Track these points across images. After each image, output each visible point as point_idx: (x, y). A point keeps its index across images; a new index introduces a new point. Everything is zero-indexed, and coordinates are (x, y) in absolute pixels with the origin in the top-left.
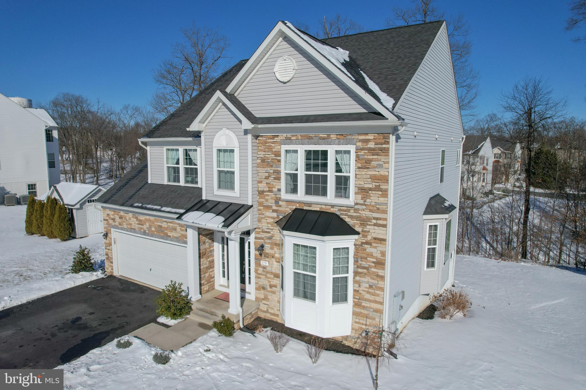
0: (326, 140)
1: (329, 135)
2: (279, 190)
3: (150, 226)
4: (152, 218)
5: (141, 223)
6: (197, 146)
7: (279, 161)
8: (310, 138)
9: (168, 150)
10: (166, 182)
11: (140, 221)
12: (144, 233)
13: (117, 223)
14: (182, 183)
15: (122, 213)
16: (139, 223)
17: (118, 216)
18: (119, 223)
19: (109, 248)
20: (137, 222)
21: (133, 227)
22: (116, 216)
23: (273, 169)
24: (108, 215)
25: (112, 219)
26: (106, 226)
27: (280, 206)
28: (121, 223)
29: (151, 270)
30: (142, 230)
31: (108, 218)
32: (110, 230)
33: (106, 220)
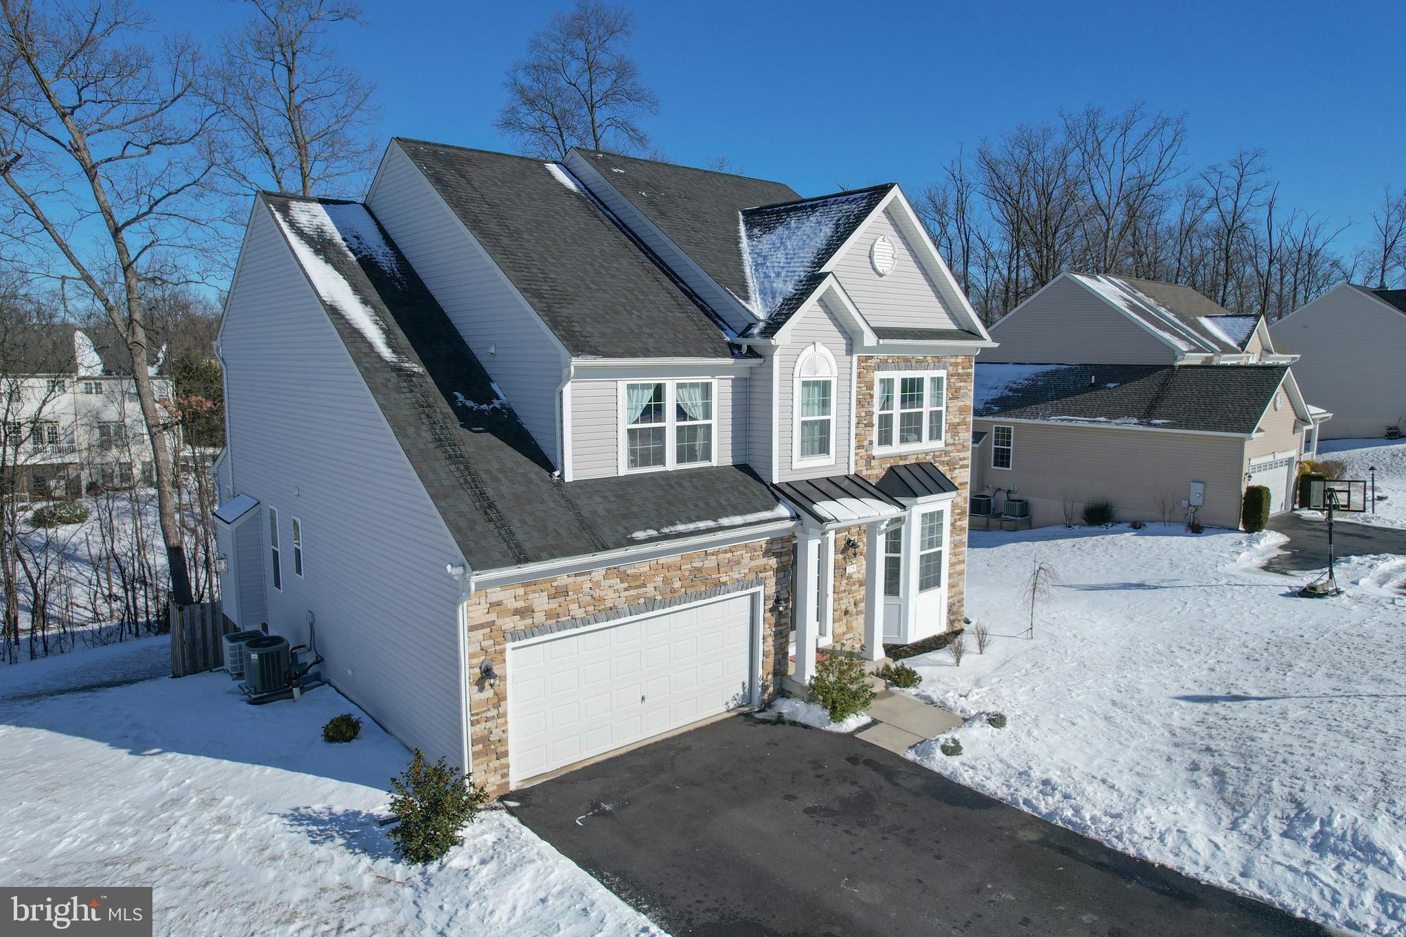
0: (921, 364)
1: (925, 357)
2: (871, 443)
3: (666, 581)
4: (674, 559)
5: (636, 582)
6: (713, 377)
7: (872, 396)
8: (907, 360)
9: (631, 387)
10: (624, 470)
11: (636, 577)
12: (651, 604)
13: (540, 617)
14: (671, 464)
15: (563, 580)
16: (633, 584)
17: (546, 593)
18: (549, 615)
19: (493, 712)
20: (626, 585)
21: (609, 604)
22: (537, 595)
23: (865, 409)
24: (499, 604)
25: (517, 612)
26: (485, 644)
27: (872, 468)
28: (560, 610)
29: (643, 699)
30: (642, 601)
31: (493, 617)
32: (502, 652)
33: (482, 626)
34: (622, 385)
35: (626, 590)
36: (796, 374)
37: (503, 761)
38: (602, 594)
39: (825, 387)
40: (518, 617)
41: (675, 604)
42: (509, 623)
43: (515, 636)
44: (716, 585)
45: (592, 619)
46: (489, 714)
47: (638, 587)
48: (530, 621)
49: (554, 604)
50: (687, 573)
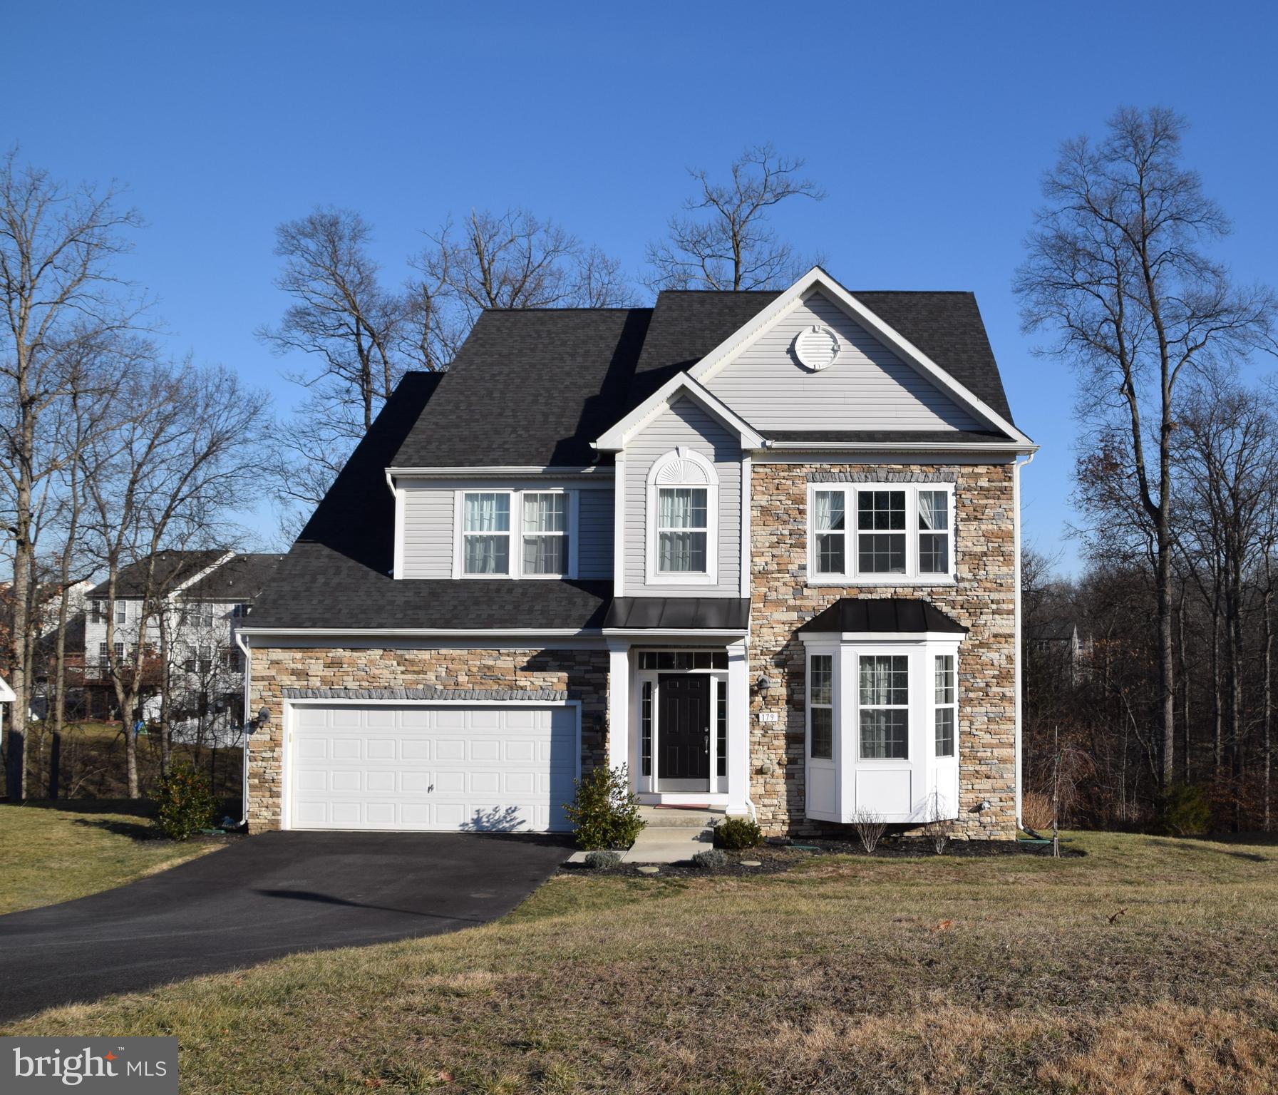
1: (905, 466)
2: (803, 568)
6: (571, 488)
7: (803, 512)
8: (869, 470)
9: (470, 497)
10: (459, 573)
11: (414, 662)
13: (314, 682)
14: (512, 573)
15: (338, 653)
16: (410, 668)
17: (321, 661)
18: (324, 681)
19: (268, 754)
20: (403, 668)
21: (383, 683)
22: (313, 661)
23: (790, 527)
24: (277, 663)
25: (294, 672)
26: (264, 693)
27: (803, 598)
28: (334, 679)
29: (431, 788)
30: (421, 687)
31: (273, 672)
32: (279, 704)
33: (263, 679)
34: (460, 494)
35: (403, 673)
36: (651, 481)
37: (275, 800)
38: (377, 672)
39: (699, 496)
40: (294, 678)
41: (460, 697)
42: (287, 680)
43: (292, 693)
44: (511, 688)
45: (367, 695)
46: (264, 755)
47: (418, 673)
48: (306, 683)
49: (329, 673)
50: (475, 670)
